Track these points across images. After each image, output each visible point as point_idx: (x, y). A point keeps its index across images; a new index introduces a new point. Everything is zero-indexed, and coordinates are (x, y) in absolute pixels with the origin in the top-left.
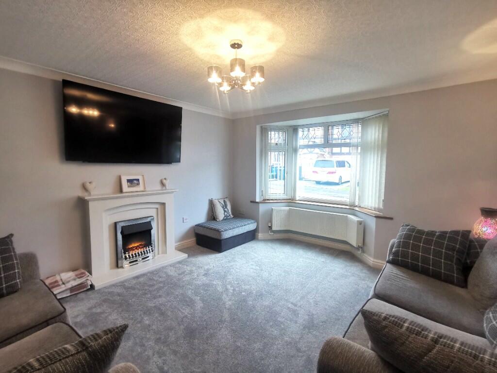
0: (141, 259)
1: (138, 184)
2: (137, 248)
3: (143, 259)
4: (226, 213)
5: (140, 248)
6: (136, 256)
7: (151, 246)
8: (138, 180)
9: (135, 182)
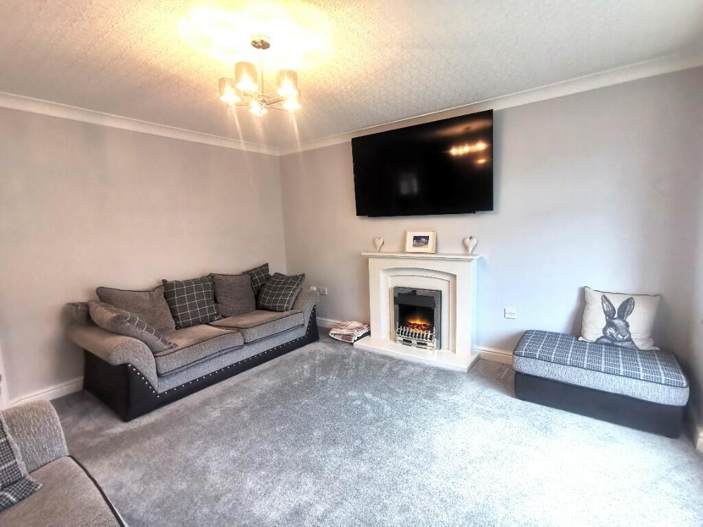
0: (416, 342)
1: (426, 243)
2: (418, 326)
3: (418, 343)
4: (611, 330)
5: (422, 329)
6: (412, 336)
7: (432, 332)
8: (427, 238)
9: (424, 240)
